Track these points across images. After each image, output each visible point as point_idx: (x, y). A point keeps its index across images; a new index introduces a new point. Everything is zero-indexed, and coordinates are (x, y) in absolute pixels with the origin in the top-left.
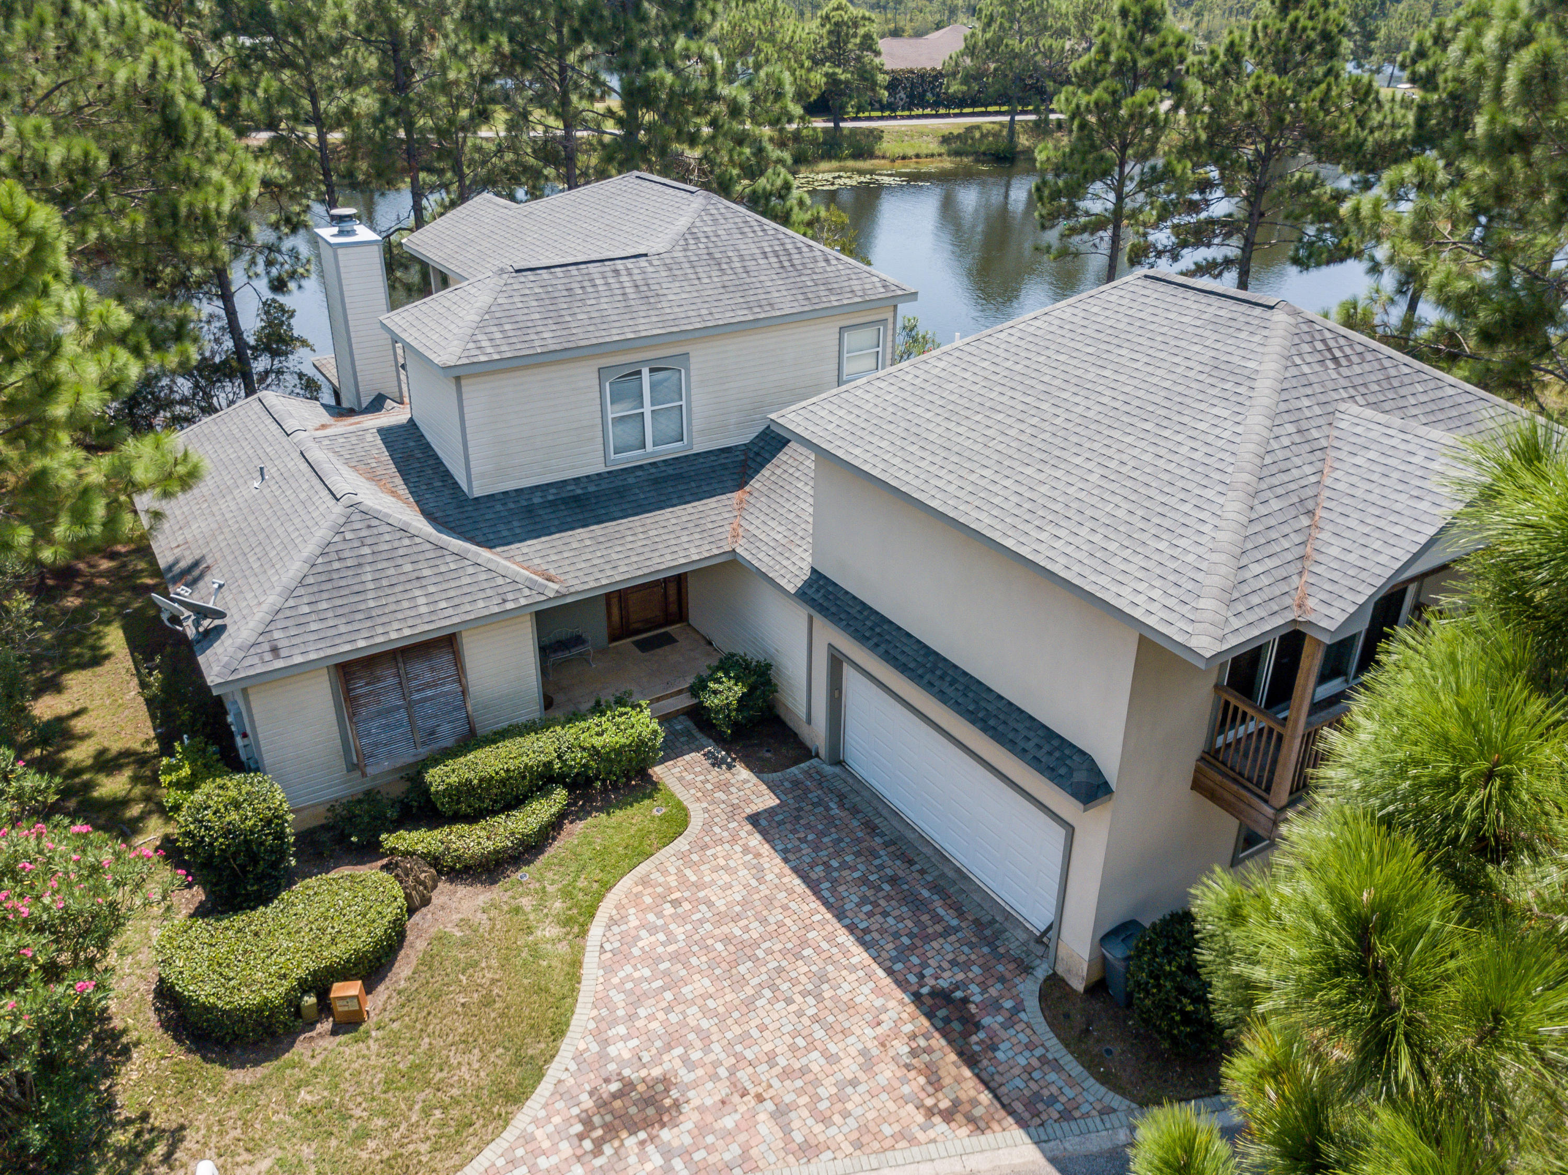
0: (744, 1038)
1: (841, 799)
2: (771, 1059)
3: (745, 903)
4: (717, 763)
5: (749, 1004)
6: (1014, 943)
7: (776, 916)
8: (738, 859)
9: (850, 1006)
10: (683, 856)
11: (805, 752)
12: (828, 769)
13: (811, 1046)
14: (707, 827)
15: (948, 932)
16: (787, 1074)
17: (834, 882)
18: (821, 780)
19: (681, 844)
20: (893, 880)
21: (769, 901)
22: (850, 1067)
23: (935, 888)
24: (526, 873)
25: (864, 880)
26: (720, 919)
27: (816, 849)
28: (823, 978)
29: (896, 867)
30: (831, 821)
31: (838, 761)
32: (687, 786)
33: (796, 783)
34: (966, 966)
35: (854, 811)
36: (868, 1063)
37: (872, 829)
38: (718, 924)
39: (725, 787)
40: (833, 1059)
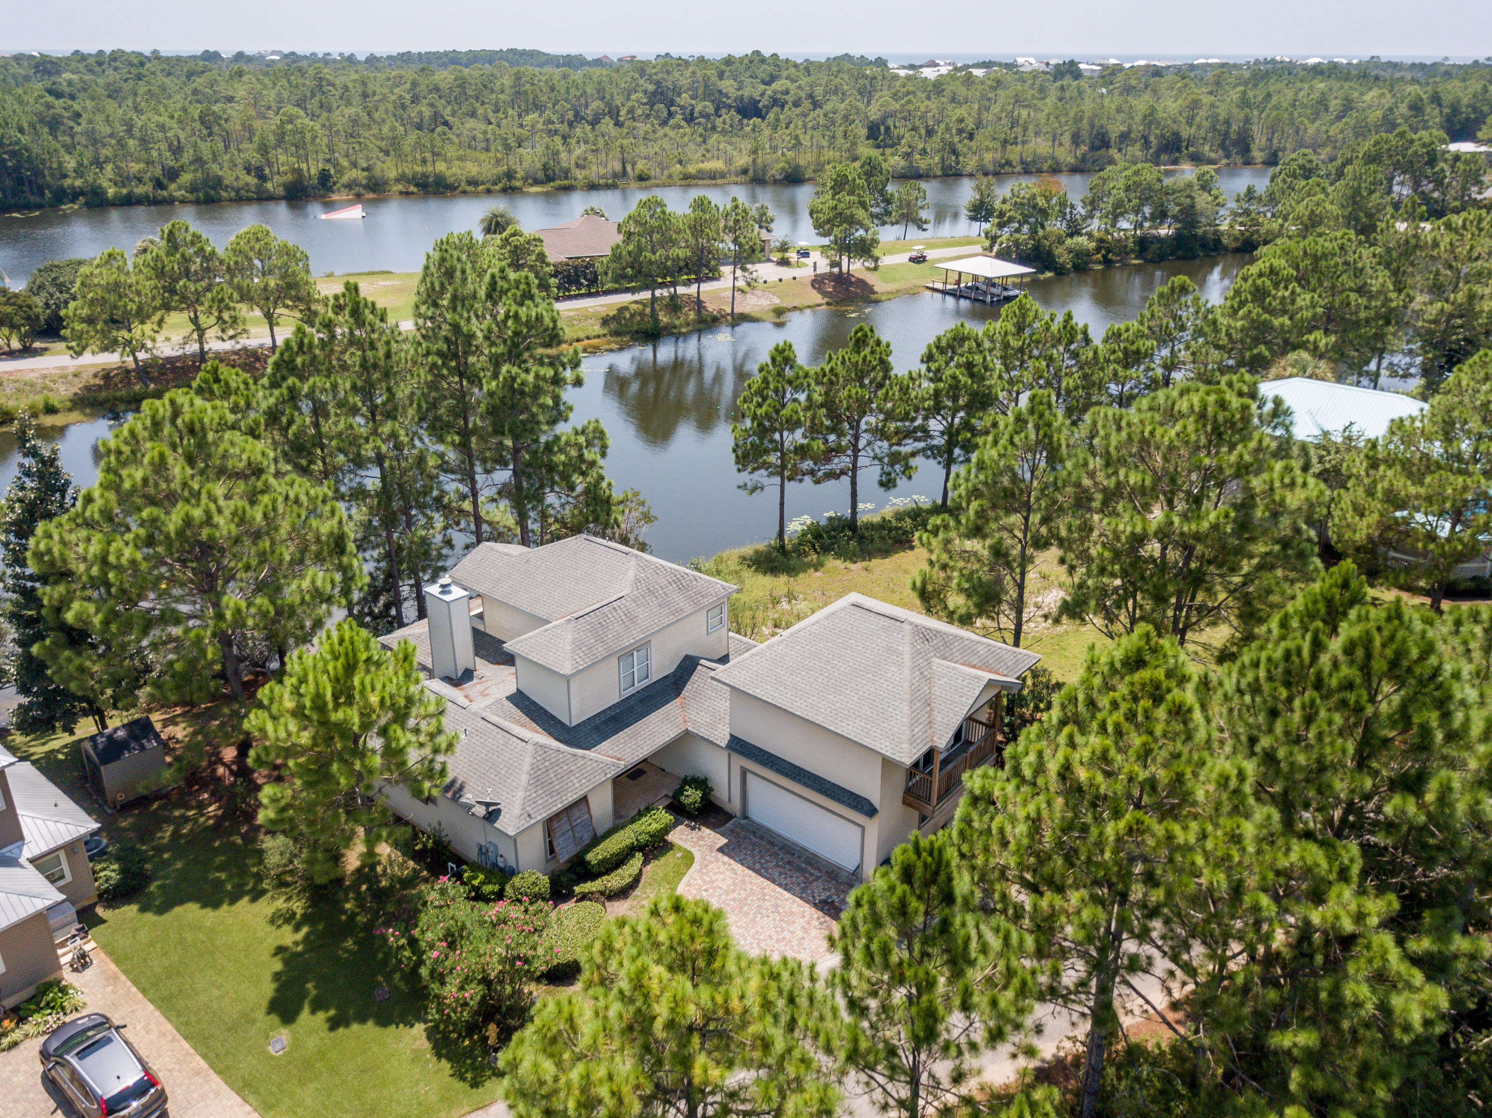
0: (757, 932)
1: (754, 833)
2: (771, 937)
3: (734, 884)
4: (693, 828)
5: (754, 920)
6: (844, 876)
7: (748, 887)
8: (723, 868)
9: (792, 913)
10: (699, 871)
11: (729, 817)
12: (743, 822)
13: (783, 930)
14: (703, 857)
15: (817, 878)
16: (778, 941)
17: (766, 869)
18: (742, 827)
19: (695, 866)
20: (789, 863)
21: (743, 881)
22: (800, 934)
23: (807, 862)
24: (637, 892)
25: (777, 866)
26: (727, 893)
27: (753, 857)
28: (777, 906)
29: (788, 858)
30: (754, 844)
31: (746, 817)
32: (686, 841)
33: (732, 831)
34: (829, 889)
35: (762, 838)
36: (806, 931)
37: (772, 844)
38: (727, 894)
39: (701, 838)
40: (792, 932)
